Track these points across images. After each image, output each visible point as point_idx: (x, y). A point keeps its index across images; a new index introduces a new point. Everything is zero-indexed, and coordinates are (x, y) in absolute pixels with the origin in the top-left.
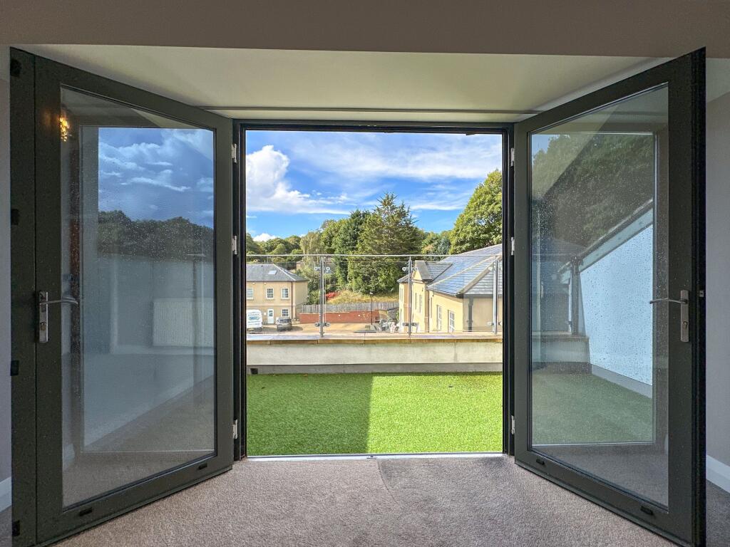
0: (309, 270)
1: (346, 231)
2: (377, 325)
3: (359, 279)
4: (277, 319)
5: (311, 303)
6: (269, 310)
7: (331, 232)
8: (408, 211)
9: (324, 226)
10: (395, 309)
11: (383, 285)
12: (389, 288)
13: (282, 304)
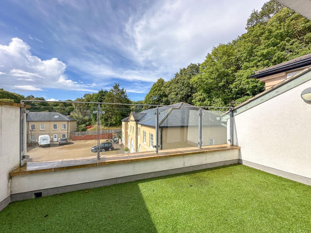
0: (77, 116)
1: (96, 98)
2: (111, 139)
3: (103, 120)
4: (59, 139)
5: (78, 131)
6: (54, 135)
7: (89, 99)
8: (125, 92)
9: (85, 96)
10: (120, 132)
11: (114, 122)
12: (117, 123)
13: (62, 132)
